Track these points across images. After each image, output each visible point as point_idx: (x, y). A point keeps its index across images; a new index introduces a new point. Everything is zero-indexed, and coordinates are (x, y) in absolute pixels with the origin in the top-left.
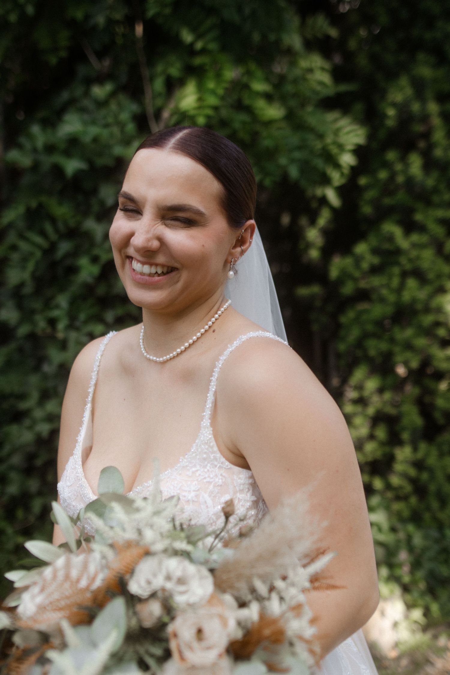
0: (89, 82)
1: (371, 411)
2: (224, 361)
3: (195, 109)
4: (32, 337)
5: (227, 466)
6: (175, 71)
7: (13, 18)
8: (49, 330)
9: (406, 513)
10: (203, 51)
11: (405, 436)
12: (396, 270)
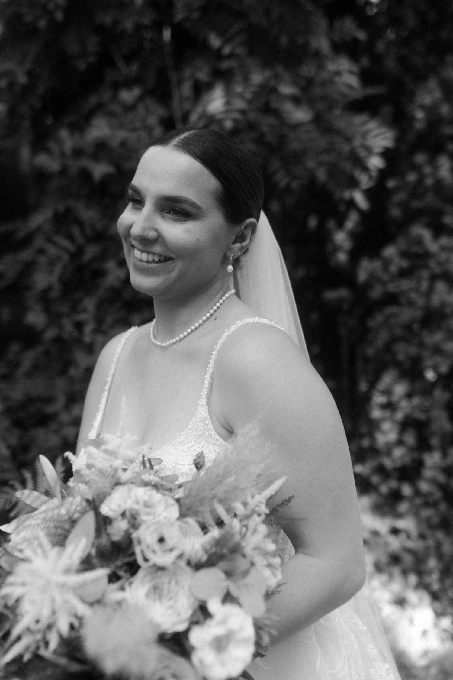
0: (117, 86)
1: (399, 416)
2: (221, 345)
3: (223, 112)
4: (59, 340)
5: (221, 443)
6: (203, 75)
7: (42, 24)
8: (76, 334)
9: (435, 520)
10: (231, 55)
11: (435, 441)
12: (425, 274)
